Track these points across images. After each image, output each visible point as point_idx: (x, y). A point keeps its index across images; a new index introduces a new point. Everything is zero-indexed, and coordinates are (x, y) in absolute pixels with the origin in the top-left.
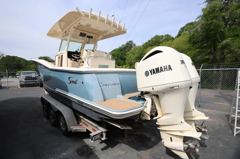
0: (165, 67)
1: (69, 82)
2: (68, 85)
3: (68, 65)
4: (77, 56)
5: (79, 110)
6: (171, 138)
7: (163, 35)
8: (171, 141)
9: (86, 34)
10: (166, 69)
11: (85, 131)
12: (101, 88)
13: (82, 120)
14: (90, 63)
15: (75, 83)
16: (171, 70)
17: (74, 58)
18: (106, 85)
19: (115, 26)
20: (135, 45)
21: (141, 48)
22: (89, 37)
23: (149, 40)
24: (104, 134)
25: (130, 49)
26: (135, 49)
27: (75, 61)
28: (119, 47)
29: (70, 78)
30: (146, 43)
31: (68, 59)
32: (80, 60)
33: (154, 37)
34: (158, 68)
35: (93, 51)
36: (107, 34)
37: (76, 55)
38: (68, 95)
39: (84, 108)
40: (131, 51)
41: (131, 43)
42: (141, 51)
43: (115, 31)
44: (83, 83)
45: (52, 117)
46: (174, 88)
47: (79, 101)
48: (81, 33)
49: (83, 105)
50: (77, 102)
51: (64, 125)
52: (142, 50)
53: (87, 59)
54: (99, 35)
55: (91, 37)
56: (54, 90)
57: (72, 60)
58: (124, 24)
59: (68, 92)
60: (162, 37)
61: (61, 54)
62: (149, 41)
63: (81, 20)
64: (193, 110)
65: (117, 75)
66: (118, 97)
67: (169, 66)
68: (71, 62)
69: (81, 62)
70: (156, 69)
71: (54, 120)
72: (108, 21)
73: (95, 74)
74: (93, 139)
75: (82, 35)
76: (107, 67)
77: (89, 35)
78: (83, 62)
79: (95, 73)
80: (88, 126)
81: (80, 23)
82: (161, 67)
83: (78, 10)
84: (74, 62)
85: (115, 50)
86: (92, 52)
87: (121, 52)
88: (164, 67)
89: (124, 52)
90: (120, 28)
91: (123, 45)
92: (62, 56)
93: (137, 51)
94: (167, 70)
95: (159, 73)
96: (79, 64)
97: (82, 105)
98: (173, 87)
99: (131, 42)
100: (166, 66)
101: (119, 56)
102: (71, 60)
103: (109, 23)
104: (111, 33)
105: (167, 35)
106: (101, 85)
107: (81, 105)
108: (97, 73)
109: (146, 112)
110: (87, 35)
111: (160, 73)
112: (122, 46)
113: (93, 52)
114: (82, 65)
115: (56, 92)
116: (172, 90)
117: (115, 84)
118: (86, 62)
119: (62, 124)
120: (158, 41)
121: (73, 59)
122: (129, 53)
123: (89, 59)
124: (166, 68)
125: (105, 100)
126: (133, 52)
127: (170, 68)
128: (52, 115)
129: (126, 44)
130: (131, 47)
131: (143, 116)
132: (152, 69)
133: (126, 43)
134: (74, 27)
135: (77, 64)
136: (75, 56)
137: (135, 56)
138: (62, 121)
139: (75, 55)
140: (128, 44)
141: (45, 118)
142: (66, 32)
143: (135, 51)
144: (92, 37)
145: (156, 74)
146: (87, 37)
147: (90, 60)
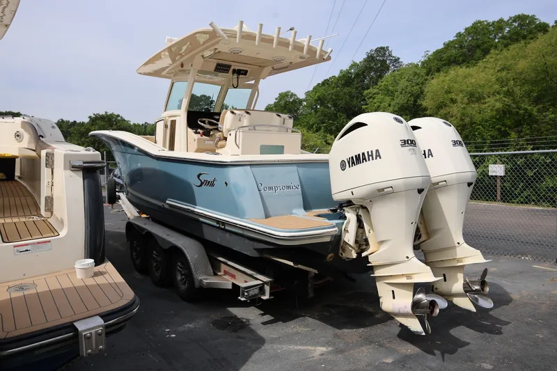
0: (370, 154)
1: (199, 183)
2: (196, 190)
3: (187, 145)
4: (211, 124)
5: (218, 241)
6: (393, 291)
7: (501, 21)
8: (394, 298)
9: (229, 67)
10: (371, 157)
11: (230, 287)
12: (261, 194)
13: (223, 267)
14: (240, 141)
15: (211, 184)
16: (380, 158)
17: (202, 128)
18: (270, 188)
19: (298, 47)
20: (397, 60)
21: (416, 74)
22: (239, 72)
23: (447, 41)
24: (267, 288)
25: (381, 77)
26: (398, 78)
27: (204, 134)
28: (341, 71)
29: (201, 174)
30: (438, 53)
31: (190, 130)
32: (218, 134)
33: (466, 29)
34: (359, 155)
35: (248, 113)
36: (280, 65)
37: (207, 120)
38: (196, 210)
39: (228, 235)
40: (382, 83)
41: (383, 56)
42: (418, 84)
43: (301, 58)
44: (226, 184)
45: (156, 266)
46: (385, 190)
47: (218, 221)
48: (218, 65)
49: (227, 228)
50: (215, 224)
51: (183, 279)
52: (420, 80)
53: (233, 133)
54: (264, 67)
55: (243, 72)
56: (160, 204)
57: (199, 133)
58: (321, 42)
59: (195, 205)
60: (500, 25)
61: (170, 117)
62: (448, 46)
63: (220, 43)
64: (459, 243)
65: (294, 168)
66: (294, 214)
67: (377, 151)
68: (196, 139)
69: (220, 140)
70: (356, 156)
71: (159, 272)
72: (280, 40)
73: (249, 167)
74: (246, 294)
75: (222, 68)
76: (280, 150)
77: (237, 68)
78: (225, 139)
79: (250, 165)
80: (237, 276)
81: (216, 49)
82: (363, 154)
83: (212, 27)
84: (204, 137)
85: (325, 83)
86: (245, 114)
87: (346, 90)
88: (368, 152)
89: (357, 88)
90: (312, 51)
91: (354, 65)
92: (173, 123)
93: (403, 83)
94: (373, 159)
95: (360, 165)
96: (217, 144)
97: (224, 230)
98: (383, 190)
99: (382, 51)
100: (372, 151)
101: (342, 103)
102: (196, 133)
103: (283, 43)
104: (291, 63)
105: (521, 18)
106: (261, 188)
107: (222, 229)
108: (252, 164)
109: (347, 241)
110: (232, 68)
111: (362, 164)
112: (351, 67)
113: (247, 115)
114: (223, 147)
115: (166, 206)
116: (382, 194)
117: (288, 187)
118: (231, 139)
119: (179, 278)
120: (483, 43)
121: (199, 130)
122: (375, 91)
123: (238, 133)
124: (372, 155)
125: (267, 216)
126: (390, 88)
127: (378, 155)
128: (156, 262)
129: (365, 60)
130: (384, 68)
131: (344, 250)
132: (351, 156)
133: (365, 56)
134: (203, 56)
135: (211, 142)
136: (204, 122)
137: (397, 101)
138: (179, 270)
139: (204, 119)
140: (370, 58)
141: (137, 273)
142: (182, 66)
143: (396, 82)
144: (245, 73)
145: (356, 166)
146: (234, 71)
147: (240, 135)
